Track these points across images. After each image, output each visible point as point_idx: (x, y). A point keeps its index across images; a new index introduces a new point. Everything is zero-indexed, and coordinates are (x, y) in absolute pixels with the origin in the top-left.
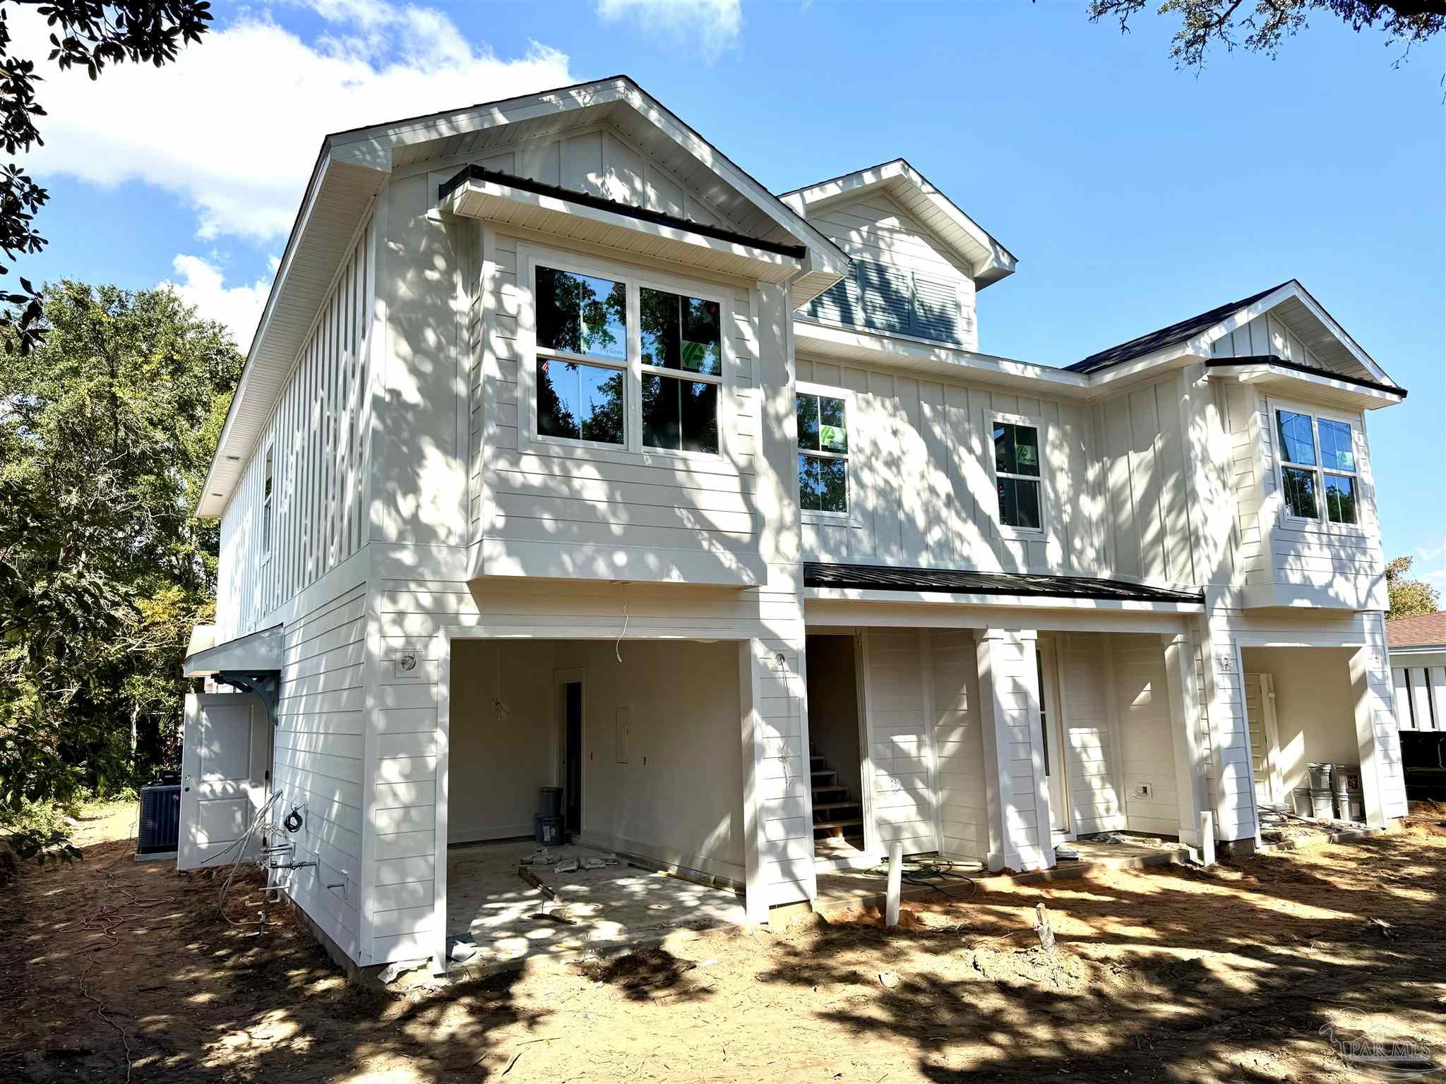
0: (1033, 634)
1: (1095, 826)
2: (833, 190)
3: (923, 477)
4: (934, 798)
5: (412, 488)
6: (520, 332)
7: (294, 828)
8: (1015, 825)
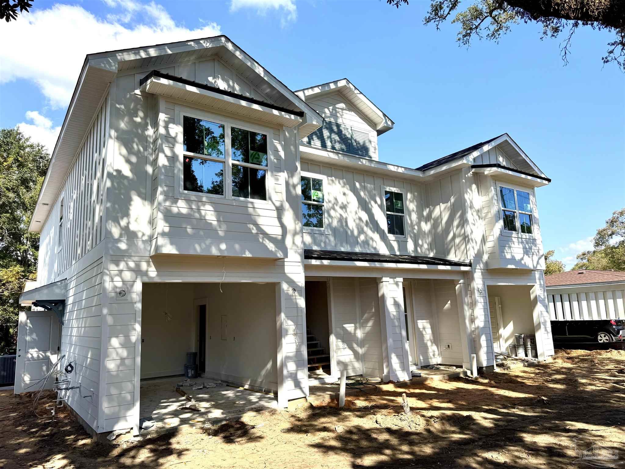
0: (401, 280)
1: (429, 362)
2: (317, 90)
3: (356, 213)
4: (361, 351)
5: (127, 215)
6: (177, 145)
7: (70, 371)
8: (395, 361)
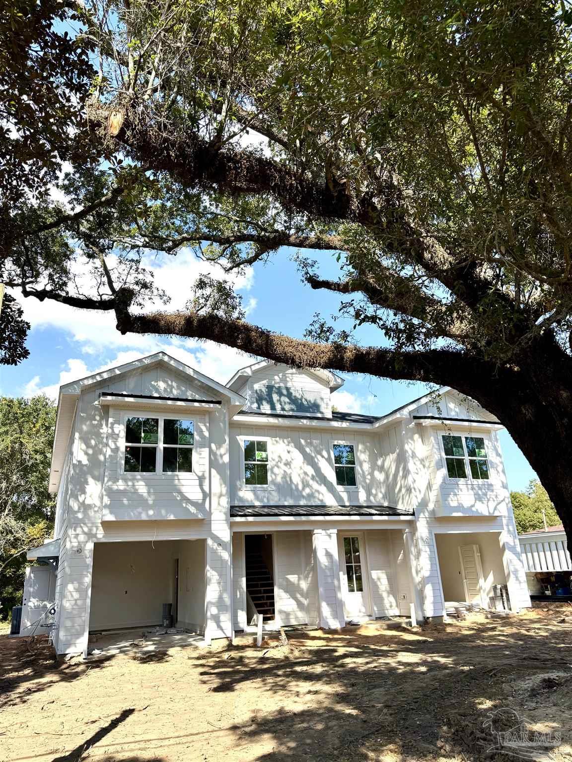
0: (335, 531)
1: (385, 613)
3: (301, 468)
4: (306, 602)
5: (84, 492)
6: (120, 439)
8: (326, 610)
